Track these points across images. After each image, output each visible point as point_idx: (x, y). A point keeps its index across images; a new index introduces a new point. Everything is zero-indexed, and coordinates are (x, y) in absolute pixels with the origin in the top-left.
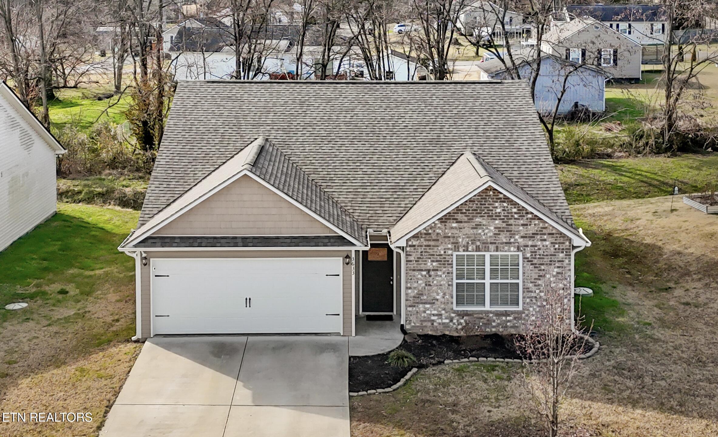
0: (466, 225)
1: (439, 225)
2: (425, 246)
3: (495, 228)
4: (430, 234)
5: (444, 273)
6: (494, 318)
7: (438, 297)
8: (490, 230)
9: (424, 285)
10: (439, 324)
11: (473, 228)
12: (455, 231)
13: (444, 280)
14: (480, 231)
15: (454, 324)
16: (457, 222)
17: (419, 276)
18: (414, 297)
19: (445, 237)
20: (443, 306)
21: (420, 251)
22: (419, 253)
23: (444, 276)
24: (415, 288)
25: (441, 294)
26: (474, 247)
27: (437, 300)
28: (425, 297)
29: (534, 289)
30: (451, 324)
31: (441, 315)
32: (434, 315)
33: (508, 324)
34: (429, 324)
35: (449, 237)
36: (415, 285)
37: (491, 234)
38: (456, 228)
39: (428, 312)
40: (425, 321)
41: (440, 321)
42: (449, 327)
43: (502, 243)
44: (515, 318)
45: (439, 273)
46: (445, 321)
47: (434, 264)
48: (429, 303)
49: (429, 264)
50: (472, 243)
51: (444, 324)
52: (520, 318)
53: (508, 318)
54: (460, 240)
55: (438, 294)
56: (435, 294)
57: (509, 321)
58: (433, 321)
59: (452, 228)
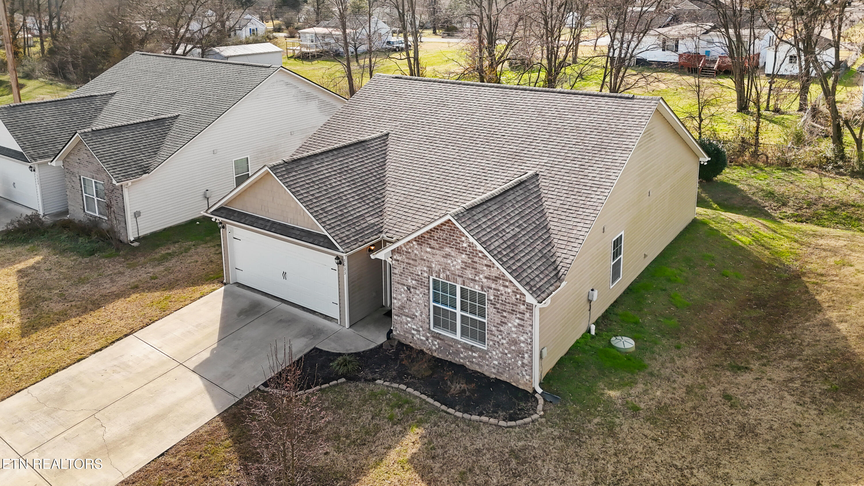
0: (438, 252)
1: (416, 246)
2: (407, 263)
3: (462, 262)
4: (409, 253)
5: (421, 293)
6: (462, 350)
7: (417, 314)
8: (458, 263)
9: (406, 299)
10: (418, 339)
11: (443, 257)
12: (430, 256)
13: (421, 299)
14: (449, 261)
15: (429, 343)
16: (430, 248)
17: (402, 290)
18: (399, 308)
19: (421, 259)
20: (420, 323)
21: (402, 267)
22: (402, 269)
23: (421, 295)
24: (399, 300)
25: (419, 312)
26: (445, 275)
27: (416, 316)
28: (407, 311)
29: (497, 333)
30: (427, 342)
31: (419, 331)
32: (414, 329)
33: (474, 360)
34: (410, 336)
35: (425, 260)
36: (399, 297)
37: (459, 267)
38: (429, 253)
39: (409, 325)
40: (407, 332)
41: (418, 336)
42: (425, 344)
43: (468, 279)
44: (480, 357)
45: (418, 292)
46: (422, 338)
47: (414, 282)
48: (410, 318)
49: (410, 281)
50: (443, 271)
51: (421, 340)
52: (484, 358)
53: (474, 354)
54: (434, 266)
55: (417, 311)
56: (414, 311)
57: (474, 357)
58: (413, 334)
59: (427, 252)
